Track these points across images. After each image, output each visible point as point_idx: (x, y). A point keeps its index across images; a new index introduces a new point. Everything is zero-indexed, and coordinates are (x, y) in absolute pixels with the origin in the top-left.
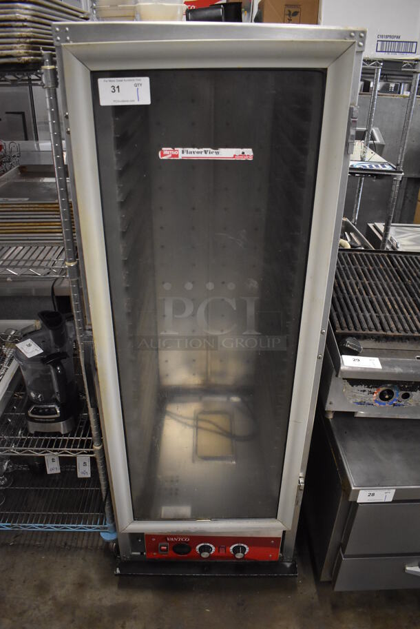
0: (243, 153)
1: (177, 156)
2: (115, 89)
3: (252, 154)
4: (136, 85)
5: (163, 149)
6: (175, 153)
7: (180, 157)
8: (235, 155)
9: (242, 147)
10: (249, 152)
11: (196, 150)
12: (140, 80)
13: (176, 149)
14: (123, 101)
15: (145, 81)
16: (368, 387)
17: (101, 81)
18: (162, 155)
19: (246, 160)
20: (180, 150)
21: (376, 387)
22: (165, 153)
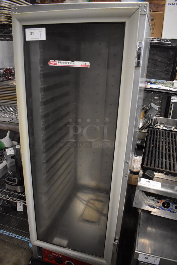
0: (85, 64)
1: (56, 64)
2: (32, 33)
3: (89, 64)
4: (40, 31)
5: (51, 61)
6: (55, 63)
7: (57, 65)
8: (81, 65)
9: (85, 61)
10: (88, 64)
11: (64, 62)
12: (41, 29)
13: (56, 61)
14: (35, 39)
15: (44, 30)
16: (156, 198)
18: (50, 64)
19: (87, 68)
20: (57, 61)
21: (160, 199)
22: (51, 63)
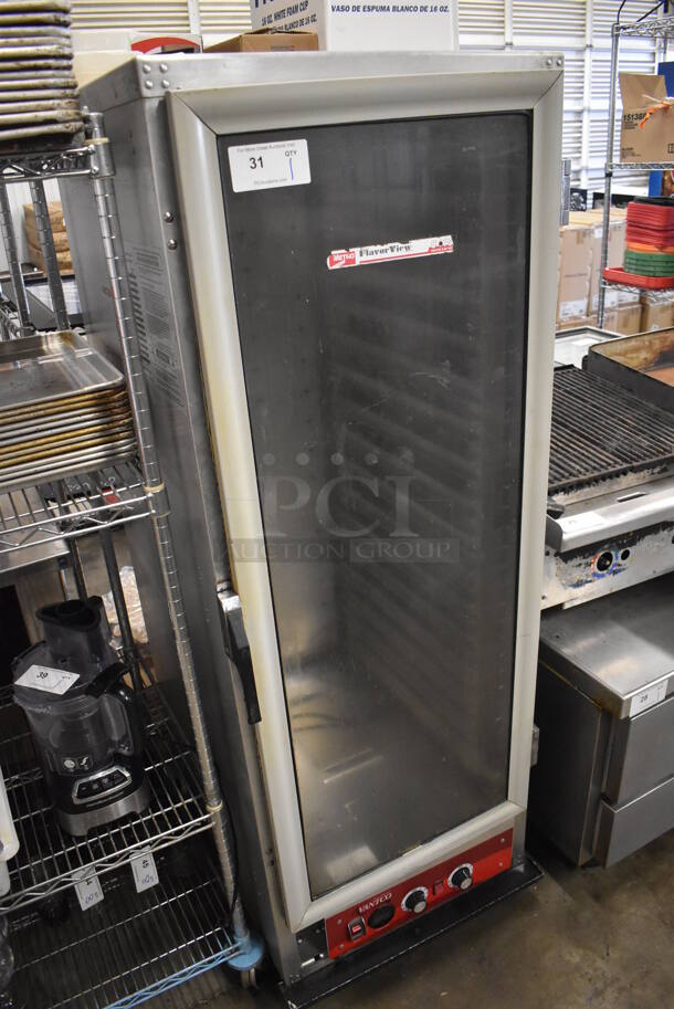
0: (441, 243)
1: (353, 261)
2: (256, 163)
3: (451, 243)
4: (287, 154)
5: (333, 253)
6: (350, 257)
7: (357, 263)
8: (430, 249)
9: (438, 235)
10: (448, 240)
11: (379, 247)
12: (292, 145)
13: (351, 250)
14: (270, 182)
15: (301, 146)
17: (233, 151)
18: (333, 263)
19: (446, 254)
20: (357, 250)
22: (336, 259)
